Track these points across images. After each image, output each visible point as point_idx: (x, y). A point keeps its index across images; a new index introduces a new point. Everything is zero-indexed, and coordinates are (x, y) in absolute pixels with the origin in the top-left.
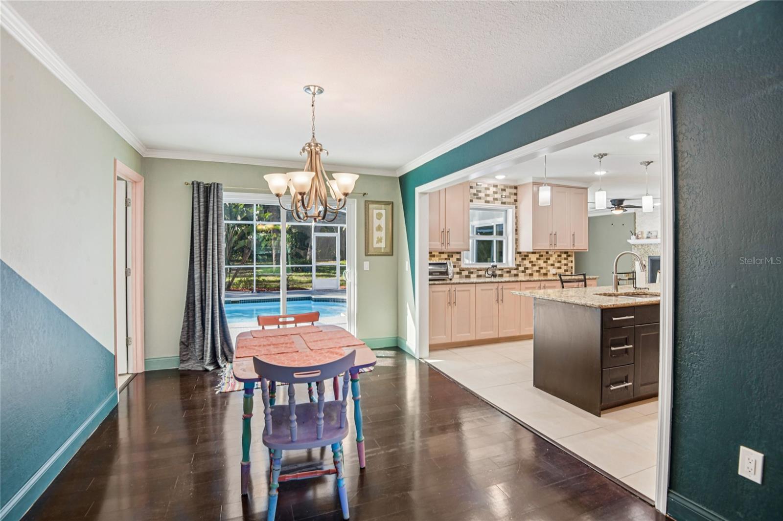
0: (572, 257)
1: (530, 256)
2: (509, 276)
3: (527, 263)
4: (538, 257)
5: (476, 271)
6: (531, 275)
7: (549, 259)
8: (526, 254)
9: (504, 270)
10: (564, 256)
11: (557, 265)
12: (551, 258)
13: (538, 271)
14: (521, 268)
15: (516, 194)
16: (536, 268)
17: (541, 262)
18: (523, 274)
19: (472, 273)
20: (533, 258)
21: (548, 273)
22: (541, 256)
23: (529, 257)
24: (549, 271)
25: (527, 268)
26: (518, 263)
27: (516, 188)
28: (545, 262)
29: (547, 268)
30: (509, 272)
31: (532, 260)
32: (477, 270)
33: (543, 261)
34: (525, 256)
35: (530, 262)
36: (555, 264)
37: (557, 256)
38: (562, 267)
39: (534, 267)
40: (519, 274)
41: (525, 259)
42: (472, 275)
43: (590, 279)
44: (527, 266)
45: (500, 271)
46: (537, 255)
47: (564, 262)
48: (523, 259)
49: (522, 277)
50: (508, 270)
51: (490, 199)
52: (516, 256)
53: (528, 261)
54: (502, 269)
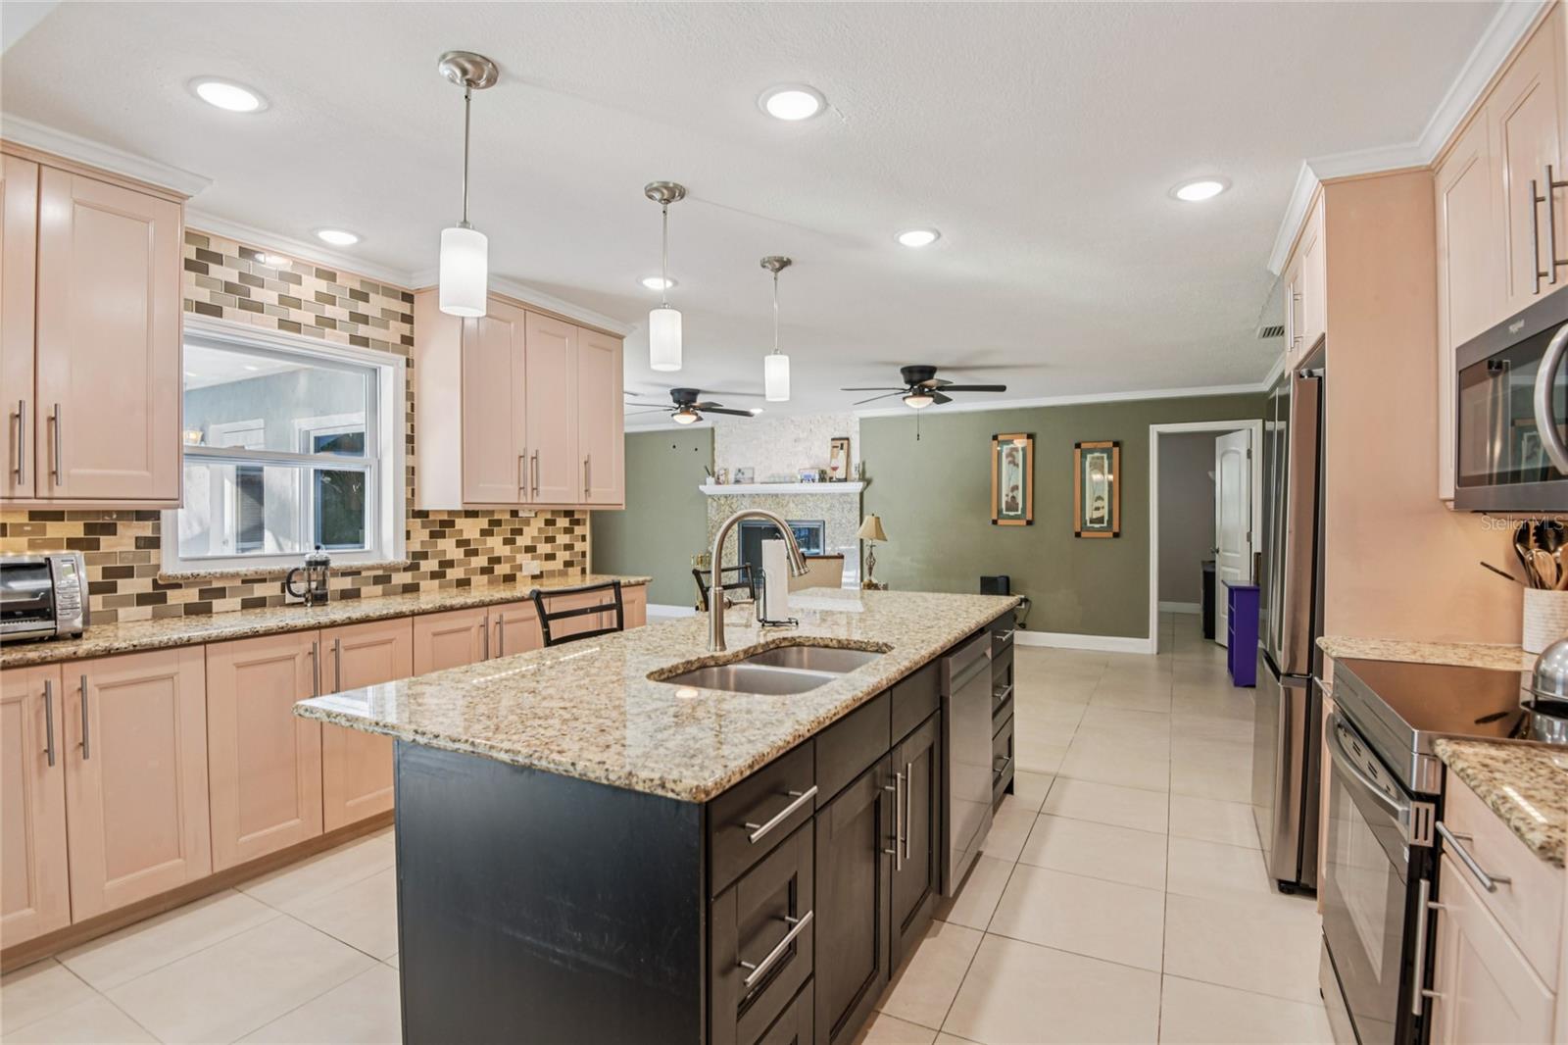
0: (584, 524)
1: (460, 523)
2: (385, 594)
3: (448, 547)
4: (486, 526)
5: (238, 583)
6: (464, 583)
7: (520, 532)
8: (445, 517)
9: (364, 574)
10: (563, 522)
11: (544, 548)
12: (526, 529)
13: (487, 570)
14: (430, 565)
15: (408, 319)
16: (480, 561)
17: (496, 544)
18: (436, 582)
19: (221, 593)
20: (470, 529)
21: (518, 574)
22: (498, 523)
23: (457, 527)
24: (520, 568)
25: (450, 564)
26: (418, 548)
27: (408, 297)
28: (506, 542)
29: (514, 559)
30: (383, 580)
31: (465, 536)
32: (244, 582)
33: (500, 539)
34: (443, 523)
35: (460, 543)
36: (539, 546)
37: (542, 525)
38: (558, 554)
39: (473, 559)
40: (423, 584)
41: (442, 535)
42: (217, 604)
43: (630, 585)
44: (448, 557)
45: (349, 579)
46: (483, 523)
47: (563, 539)
48: (434, 535)
49: (431, 595)
50: (380, 572)
52: (411, 524)
53: (454, 540)
54: (355, 573)
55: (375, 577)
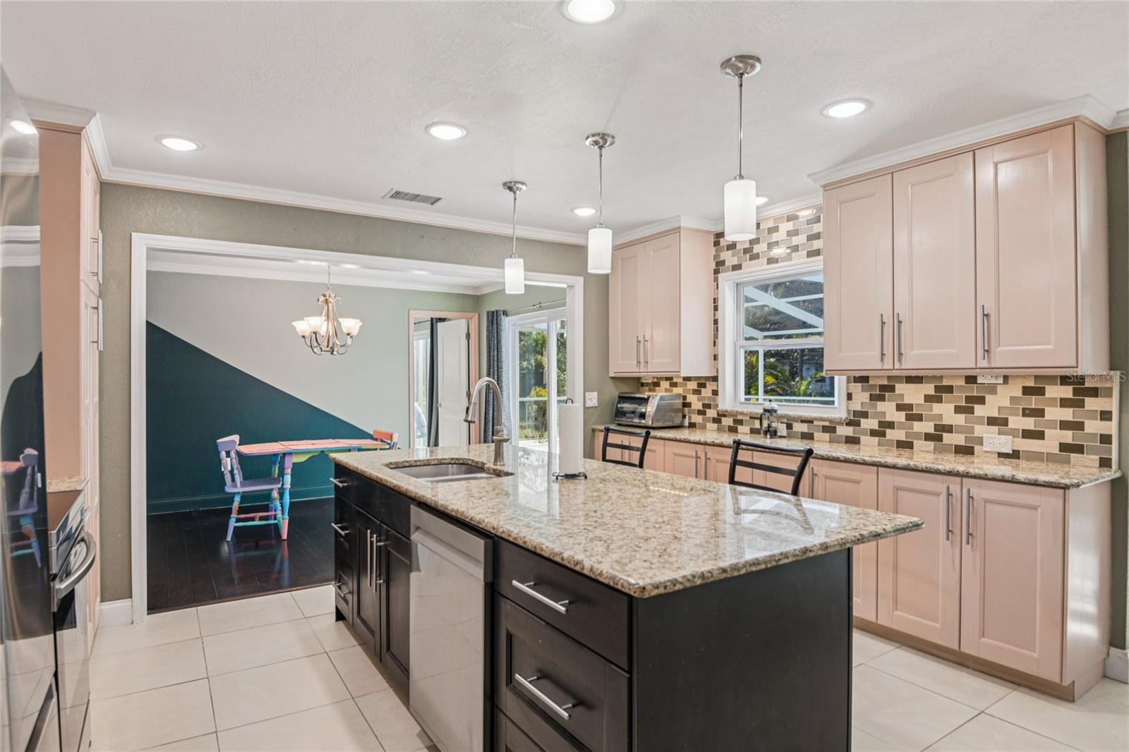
0: (1110, 395)
1: (900, 388)
2: (831, 441)
3: (888, 409)
4: (932, 392)
6: (905, 445)
7: (981, 400)
8: (885, 382)
9: (815, 423)
10: (1056, 391)
11: (1020, 422)
12: (988, 398)
13: (934, 437)
14: (870, 423)
16: (927, 427)
17: (945, 411)
18: (876, 439)
19: (740, 422)
20: (913, 395)
21: (977, 448)
22: (950, 389)
23: (897, 392)
24: (980, 441)
25: (891, 425)
26: (858, 408)
28: (958, 410)
29: (972, 430)
30: (829, 429)
31: (906, 401)
33: (951, 407)
34: (883, 388)
35: (900, 407)
36: (1011, 419)
37: (1019, 393)
38: (1048, 432)
39: (916, 424)
40: (863, 439)
41: (882, 398)
44: (888, 419)
45: (806, 425)
46: (930, 389)
47: (1056, 414)
48: (872, 398)
49: (869, 449)
50: (827, 424)
51: (778, 251)
52: (851, 387)
53: (894, 404)
54: (809, 421)
55: (823, 426)
